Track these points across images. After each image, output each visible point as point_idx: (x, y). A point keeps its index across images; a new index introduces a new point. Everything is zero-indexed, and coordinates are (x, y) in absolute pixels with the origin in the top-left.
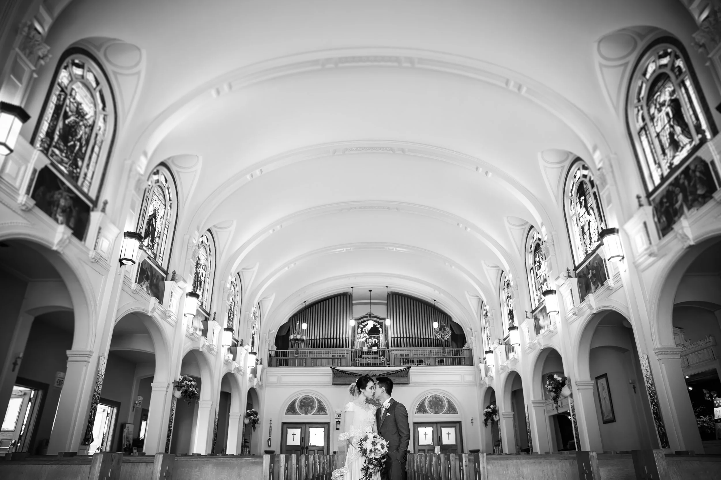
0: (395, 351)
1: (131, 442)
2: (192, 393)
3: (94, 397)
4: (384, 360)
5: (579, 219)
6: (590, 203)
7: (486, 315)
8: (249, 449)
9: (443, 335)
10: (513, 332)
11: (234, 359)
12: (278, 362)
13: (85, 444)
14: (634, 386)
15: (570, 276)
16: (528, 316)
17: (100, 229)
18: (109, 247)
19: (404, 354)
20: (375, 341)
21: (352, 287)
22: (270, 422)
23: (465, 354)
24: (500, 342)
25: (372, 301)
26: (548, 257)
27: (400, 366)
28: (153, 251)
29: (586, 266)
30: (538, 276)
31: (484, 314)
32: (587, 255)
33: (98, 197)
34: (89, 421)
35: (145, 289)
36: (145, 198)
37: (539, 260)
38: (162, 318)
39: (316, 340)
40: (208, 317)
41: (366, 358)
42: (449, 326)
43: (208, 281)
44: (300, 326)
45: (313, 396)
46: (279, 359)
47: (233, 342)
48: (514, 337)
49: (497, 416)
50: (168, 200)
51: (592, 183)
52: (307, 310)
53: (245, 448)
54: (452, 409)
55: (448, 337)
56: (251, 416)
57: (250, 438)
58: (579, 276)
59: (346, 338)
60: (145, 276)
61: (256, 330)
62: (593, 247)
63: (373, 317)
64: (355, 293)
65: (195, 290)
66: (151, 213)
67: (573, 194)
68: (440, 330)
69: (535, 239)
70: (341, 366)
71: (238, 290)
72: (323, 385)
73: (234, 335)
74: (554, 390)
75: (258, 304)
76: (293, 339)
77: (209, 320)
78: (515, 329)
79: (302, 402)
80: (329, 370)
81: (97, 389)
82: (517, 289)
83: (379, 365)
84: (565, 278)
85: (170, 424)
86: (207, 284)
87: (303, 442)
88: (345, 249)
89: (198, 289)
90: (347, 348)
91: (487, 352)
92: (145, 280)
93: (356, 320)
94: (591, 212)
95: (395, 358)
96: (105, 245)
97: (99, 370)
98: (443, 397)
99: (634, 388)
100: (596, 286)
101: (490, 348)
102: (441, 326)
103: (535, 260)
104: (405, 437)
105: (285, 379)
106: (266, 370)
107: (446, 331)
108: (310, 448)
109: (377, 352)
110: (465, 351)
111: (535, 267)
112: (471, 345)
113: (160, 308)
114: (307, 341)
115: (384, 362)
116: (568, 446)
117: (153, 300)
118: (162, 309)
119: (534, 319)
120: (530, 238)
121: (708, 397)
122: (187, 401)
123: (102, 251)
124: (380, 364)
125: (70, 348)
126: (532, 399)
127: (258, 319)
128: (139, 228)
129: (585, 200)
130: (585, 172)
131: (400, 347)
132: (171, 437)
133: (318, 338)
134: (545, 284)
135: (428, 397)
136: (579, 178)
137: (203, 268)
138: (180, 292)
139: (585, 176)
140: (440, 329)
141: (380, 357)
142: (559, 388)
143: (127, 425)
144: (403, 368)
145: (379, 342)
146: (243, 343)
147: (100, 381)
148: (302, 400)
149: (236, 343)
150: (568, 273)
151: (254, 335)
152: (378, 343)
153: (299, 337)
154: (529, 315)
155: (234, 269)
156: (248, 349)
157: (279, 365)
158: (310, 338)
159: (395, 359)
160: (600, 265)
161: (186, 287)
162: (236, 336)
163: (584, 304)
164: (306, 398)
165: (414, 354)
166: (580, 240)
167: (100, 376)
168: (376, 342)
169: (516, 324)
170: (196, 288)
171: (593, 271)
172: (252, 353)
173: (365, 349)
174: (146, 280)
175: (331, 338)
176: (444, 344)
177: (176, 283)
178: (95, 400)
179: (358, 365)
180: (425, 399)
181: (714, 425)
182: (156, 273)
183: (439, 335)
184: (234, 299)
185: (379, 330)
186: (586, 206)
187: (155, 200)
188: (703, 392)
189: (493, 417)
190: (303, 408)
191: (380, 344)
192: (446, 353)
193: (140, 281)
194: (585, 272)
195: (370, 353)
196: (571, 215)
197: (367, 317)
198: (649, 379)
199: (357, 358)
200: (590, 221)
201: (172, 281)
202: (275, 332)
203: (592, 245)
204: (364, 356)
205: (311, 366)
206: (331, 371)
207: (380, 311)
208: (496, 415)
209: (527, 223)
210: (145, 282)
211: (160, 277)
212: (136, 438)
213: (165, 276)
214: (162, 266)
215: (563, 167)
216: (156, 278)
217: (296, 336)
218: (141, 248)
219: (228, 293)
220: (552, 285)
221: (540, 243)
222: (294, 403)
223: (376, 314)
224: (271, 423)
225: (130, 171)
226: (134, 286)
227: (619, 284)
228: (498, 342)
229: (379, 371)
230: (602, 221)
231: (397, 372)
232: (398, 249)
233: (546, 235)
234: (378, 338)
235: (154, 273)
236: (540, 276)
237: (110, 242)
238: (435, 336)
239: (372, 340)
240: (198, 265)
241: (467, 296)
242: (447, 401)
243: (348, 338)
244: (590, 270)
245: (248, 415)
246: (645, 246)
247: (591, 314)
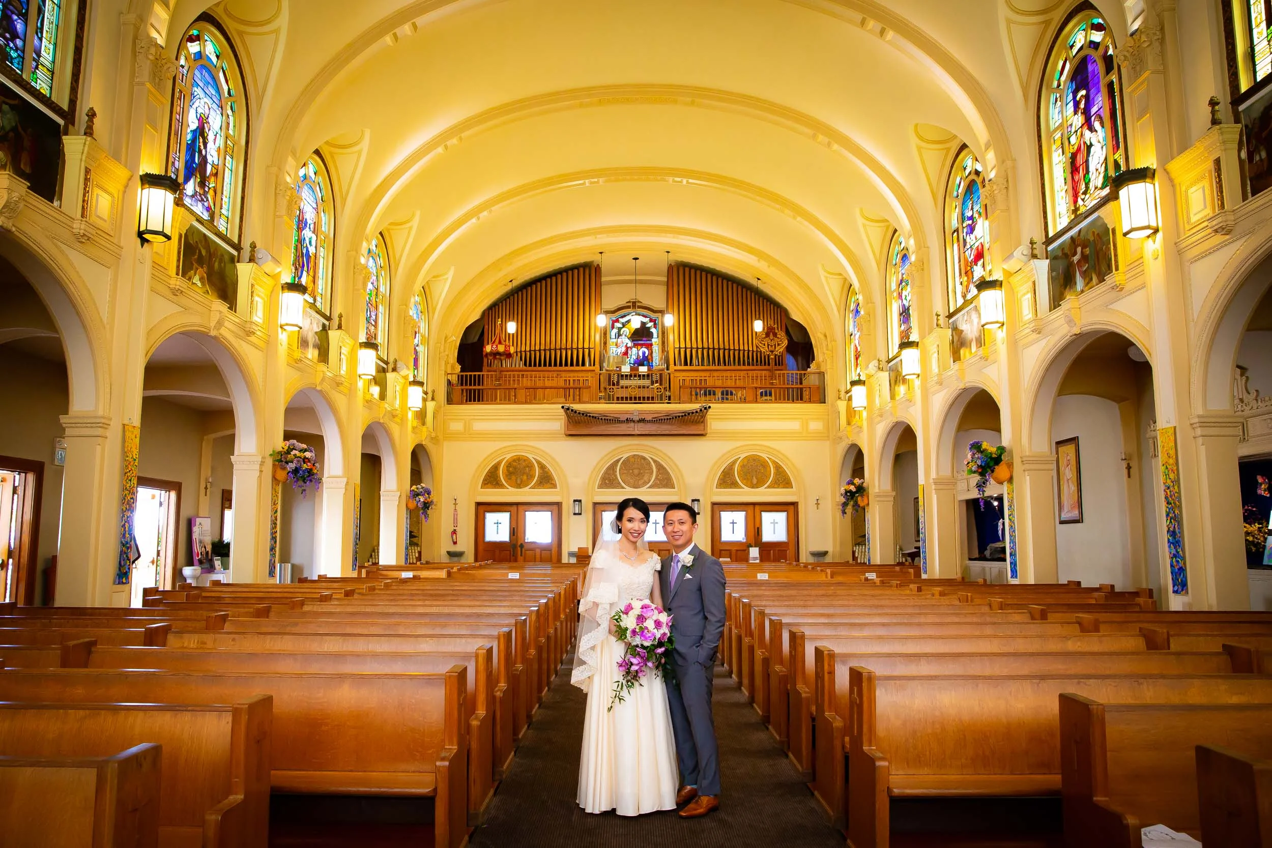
0: (680, 376)
1: (209, 548)
2: (308, 472)
3: (125, 499)
4: (660, 391)
5: (1069, 139)
6: (1096, 106)
7: (855, 311)
8: (419, 548)
9: (772, 346)
10: (908, 353)
11: (383, 396)
12: (465, 394)
13: (121, 583)
14: (1128, 464)
15: (1034, 256)
16: (940, 322)
17: (87, 171)
18: (112, 207)
19: (698, 379)
20: (644, 353)
21: (601, 253)
22: (454, 502)
23: (811, 380)
24: (881, 366)
25: (638, 278)
26: (993, 212)
27: (691, 402)
28: (206, 204)
29: (1072, 237)
30: (968, 246)
31: (852, 308)
32: (1076, 217)
33: (73, 102)
34: (122, 542)
35: (199, 284)
36: (177, 95)
37: (972, 216)
38: (237, 336)
39: (533, 353)
40: (327, 323)
41: (627, 387)
42: (784, 327)
43: (322, 254)
44: (503, 327)
45: (530, 456)
46: (467, 390)
47: (378, 366)
48: (910, 360)
49: (865, 499)
50: (226, 95)
51: (1108, 62)
52: (516, 295)
53: (411, 547)
54: (783, 480)
55: (781, 350)
56: (420, 497)
57: (419, 530)
58: (1053, 258)
59: (589, 348)
60: (196, 257)
61: (421, 338)
62: (1091, 202)
63: (640, 307)
64: (606, 263)
65: (299, 274)
66: (193, 124)
67: (1062, 84)
68: (766, 337)
69: (967, 172)
70: (580, 402)
71: (382, 265)
72: (550, 436)
73: (379, 353)
74: (980, 471)
75: (422, 289)
76: (491, 352)
77: (329, 329)
78: (913, 346)
79: (510, 467)
80: (556, 409)
81: (128, 485)
82: (923, 270)
83: (650, 399)
84: (1024, 259)
85: (273, 528)
86: (322, 259)
87: (514, 535)
88: (587, 181)
89: (304, 272)
90: (592, 368)
91: (853, 383)
92: (195, 265)
93: (607, 312)
94: (1097, 125)
95: (680, 388)
96: (102, 203)
97: (126, 450)
98: (767, 459)
99: (1129, 468)
100: (1087, 281)
101: (859, 375)
102: (768, 330)
103: (963, 214)
104: (716, 622)
105: (479, 426)
106: (442, 409)
107: (778, 338)
108: (526, 547)
109: (648, 375)
110: (812, 377)
111: (963, 228)
112: (823, 365)
113: (233, 318)
114: (517, 355)
115: (661, 395)
116: (987, 553)
117: (220, 306)
118: (237, 320)
119: (950, 329)
120: (957, 168)
121: (1265, 490)
122: (300, 486)
123: (98, 217)
124: (653, 398)
125: (66, 412)
126: (933, 475)
127: (423, 317)
128: (171, 160)
129: (1087, 97)
130: (1097, 36)
131: (690, 365)
132: (277, 549)
133: (537, 348)
134: (980, 263)
135: (740, 460)
136: (1081, 48)
137: (310, 228)
138: (270, 282)
139: (1094, 45)
140: (767, 335)
141: (652, 383)
142: (990, 467)
143: (198, 520)
144: (695, 406)
145: (651, 353)
146: (398, 366)
147: (131, 469)
148: (510, 464)
149: (385, 366)
150: (1032, 249)
151: (417, 348)
152: (649, 357)
153: (501, 349)
154: (942, 320)
155: (373, 225)
156: (408, 375)
157: (466, 401)
158: (523, 349)
159: (682, 389)
160: (1100, 238)
161: (280, 272)
162: (383, 353)
163: (1058, 312)
164: (518, 459)
165: (716, 378)
166: (1063, 181)
167: (131, 460)
168: (646, 355)
169: (914, 337)
170: (300, 270)
171: (1084, 250)
172: (416, 383)
173: (626, 369)
174: (197, 266)
175: (561, 349)
176: (772, 362)
177: (260, 266)
178: (128, 504)
179: (613, 400)
180: (734, 463)
181: (1266, 539)
182: (216, 249)
183: (764, 345)
184: (375, 284)
185: (652, 333)
186: (1087, 112)
187: (198, 96)
188: (1257, 481)
189: (857, 499)
190: (513, 477)
191: (652, 357)
192: (775, 379)
193: (185, 270)
194: (1066, 251)
195: (635, 376)
196: (1052, 128)
197: (629, 307)
198: (1170, 471)
199: (611, 387)
200: (1091, 145)
201: (251, 264)
202: (456, 339)
203: (1088, 196)
204: (623, 382)
205: (526, 403)
206: (564, 413)
207: (655, 297)
208: (862, 496)
209: (955, 137)
210: (197, 269)
211: (226, 257)
212: (217, 540)
213: (235, 253)
214: (228, 236)
215: (1047, 23)
216: (218, 260)
217: (497, 347)
218: (179, 203)
219: (363, 275)
220: (992, 268)
221: (979, 181)
222: (496, 468)
223: (646, 302)
224: (455, 504)
225: (135, 38)
226: (177, 282)
227: (1138, 282)
228: (877, 365)
229: (651, 412)
230: (1118, 147)
231: (685, 415)
232: (690, 181)
233: (994, 167)
234: (649, 346)
235: (212, 250)
236: (971, 247)
237: (113, 197)
238: (757, 347)
239: (638, 350)
240: (301, 224)
241: (822, 274)
242: (775, 466)
243: (594, 348)
244: (1080, 245)
245: (415, 495)
246: (1208, 212)
247: (1069, 335)
